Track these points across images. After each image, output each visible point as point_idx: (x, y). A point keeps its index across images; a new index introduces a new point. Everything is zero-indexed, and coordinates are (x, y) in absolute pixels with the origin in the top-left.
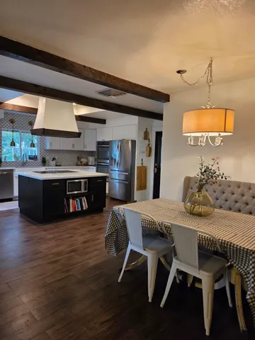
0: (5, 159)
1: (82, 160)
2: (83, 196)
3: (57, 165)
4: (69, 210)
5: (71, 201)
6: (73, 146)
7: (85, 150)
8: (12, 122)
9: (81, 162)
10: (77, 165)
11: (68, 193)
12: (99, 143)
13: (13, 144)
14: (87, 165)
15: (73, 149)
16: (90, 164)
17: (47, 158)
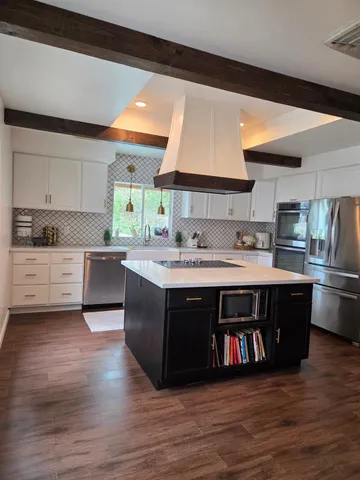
0: (117, 233)
1: (245, 238)
2: (255, 329)
3: (199, 247)
4: (222, 361)
5: (227, 339)
6: (231, 212)
7: (252, 220)
8: (131, 169)
9: (243, 243)
10: (236, 247)
11: (221, 321)
12: (282, 207)
13: (130, 208)
14: (253, 247)
15: (230, 218)
16: (260, 246)
17: (185, 233)
